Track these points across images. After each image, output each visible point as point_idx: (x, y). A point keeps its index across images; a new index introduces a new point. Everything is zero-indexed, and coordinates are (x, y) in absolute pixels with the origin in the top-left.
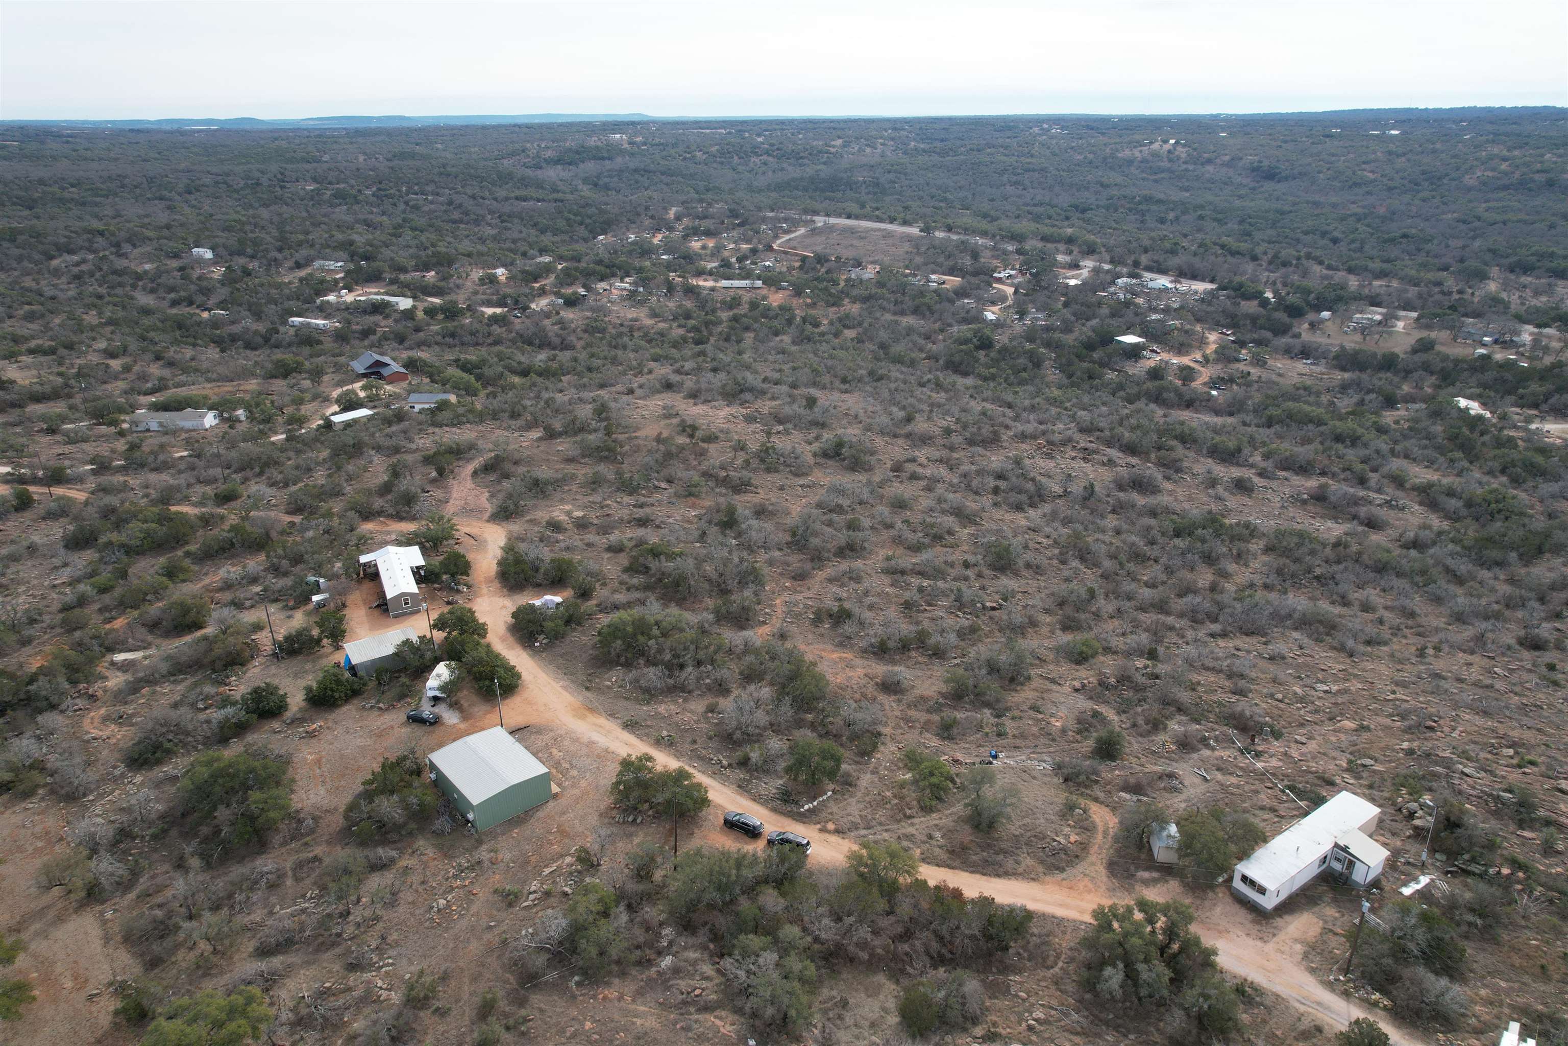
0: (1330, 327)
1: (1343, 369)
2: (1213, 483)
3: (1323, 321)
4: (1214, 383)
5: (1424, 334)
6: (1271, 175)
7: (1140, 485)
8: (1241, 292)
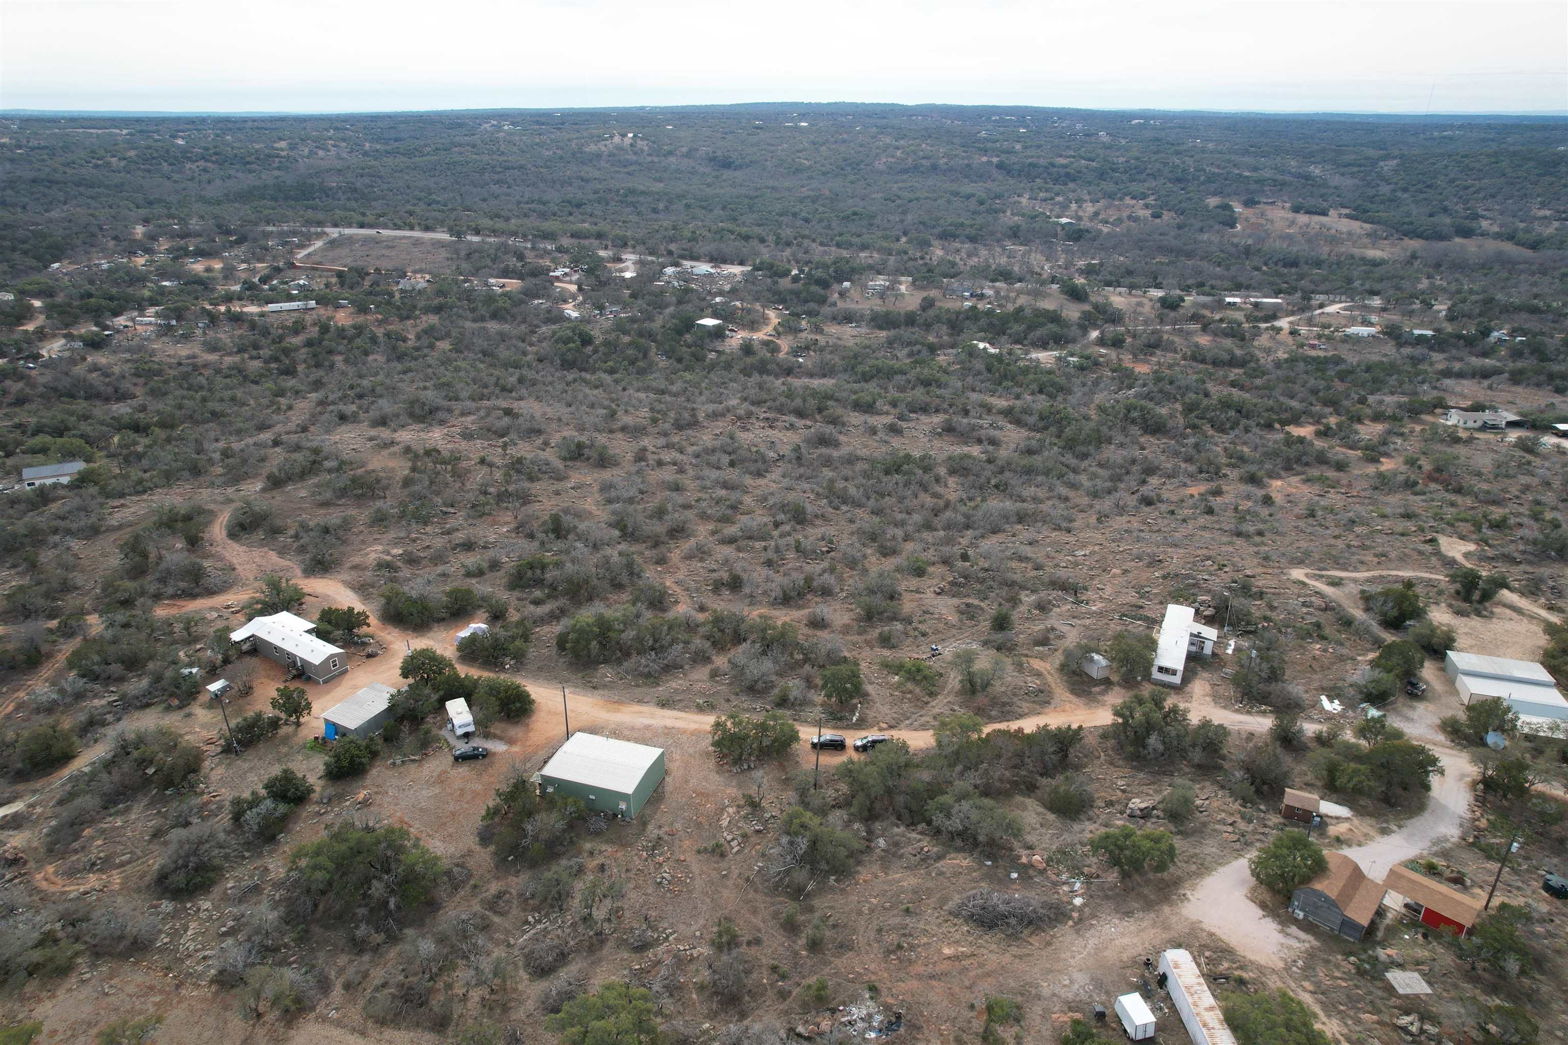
0: (855, 294)
1: (881, 328)
2: (873, 431)
3: (847, 290)
4: (796, 352)
5: (924, 294)
6: (727, 164)
7: (823, 441)
8: (776, 272)
